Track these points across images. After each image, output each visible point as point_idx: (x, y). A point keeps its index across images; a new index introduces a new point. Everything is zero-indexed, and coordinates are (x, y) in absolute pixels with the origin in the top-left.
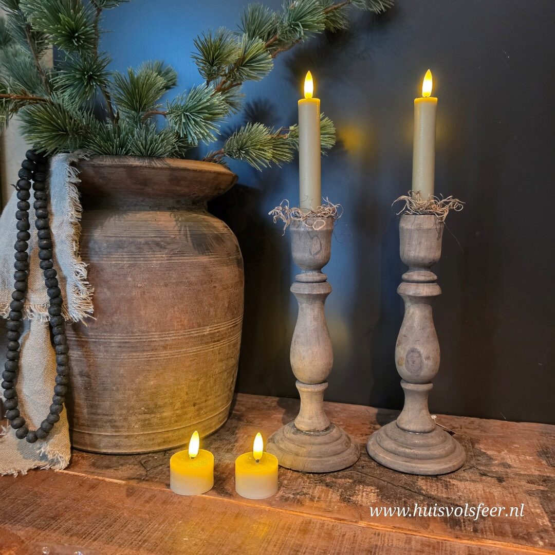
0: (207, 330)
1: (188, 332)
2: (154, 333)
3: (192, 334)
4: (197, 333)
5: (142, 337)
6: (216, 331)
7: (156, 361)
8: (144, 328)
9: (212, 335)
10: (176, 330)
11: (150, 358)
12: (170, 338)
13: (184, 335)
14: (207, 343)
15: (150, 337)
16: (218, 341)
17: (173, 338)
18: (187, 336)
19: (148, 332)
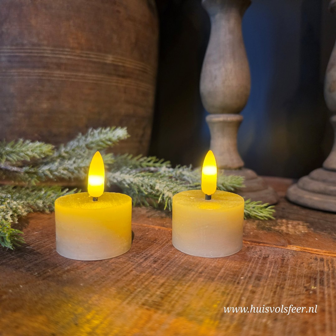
0: (110, 59)
1: (86, 54)
2: (46, 48)
3: (92, 58)
4: (97, 58)
5: (33, 51)
6: (120, 64)
7: (49, 80)
8: (35, 40)
9: (116, 67)
10: (72, 48)
11: (42, 76)
12: (65, 57)
13: (81, 56)
14: (109, 74)
15: (42, 51)
16: (123, 77)
17: (69, 57)
18: (84, 59)
19: (39, 45)
